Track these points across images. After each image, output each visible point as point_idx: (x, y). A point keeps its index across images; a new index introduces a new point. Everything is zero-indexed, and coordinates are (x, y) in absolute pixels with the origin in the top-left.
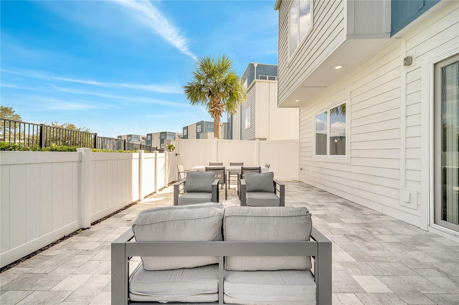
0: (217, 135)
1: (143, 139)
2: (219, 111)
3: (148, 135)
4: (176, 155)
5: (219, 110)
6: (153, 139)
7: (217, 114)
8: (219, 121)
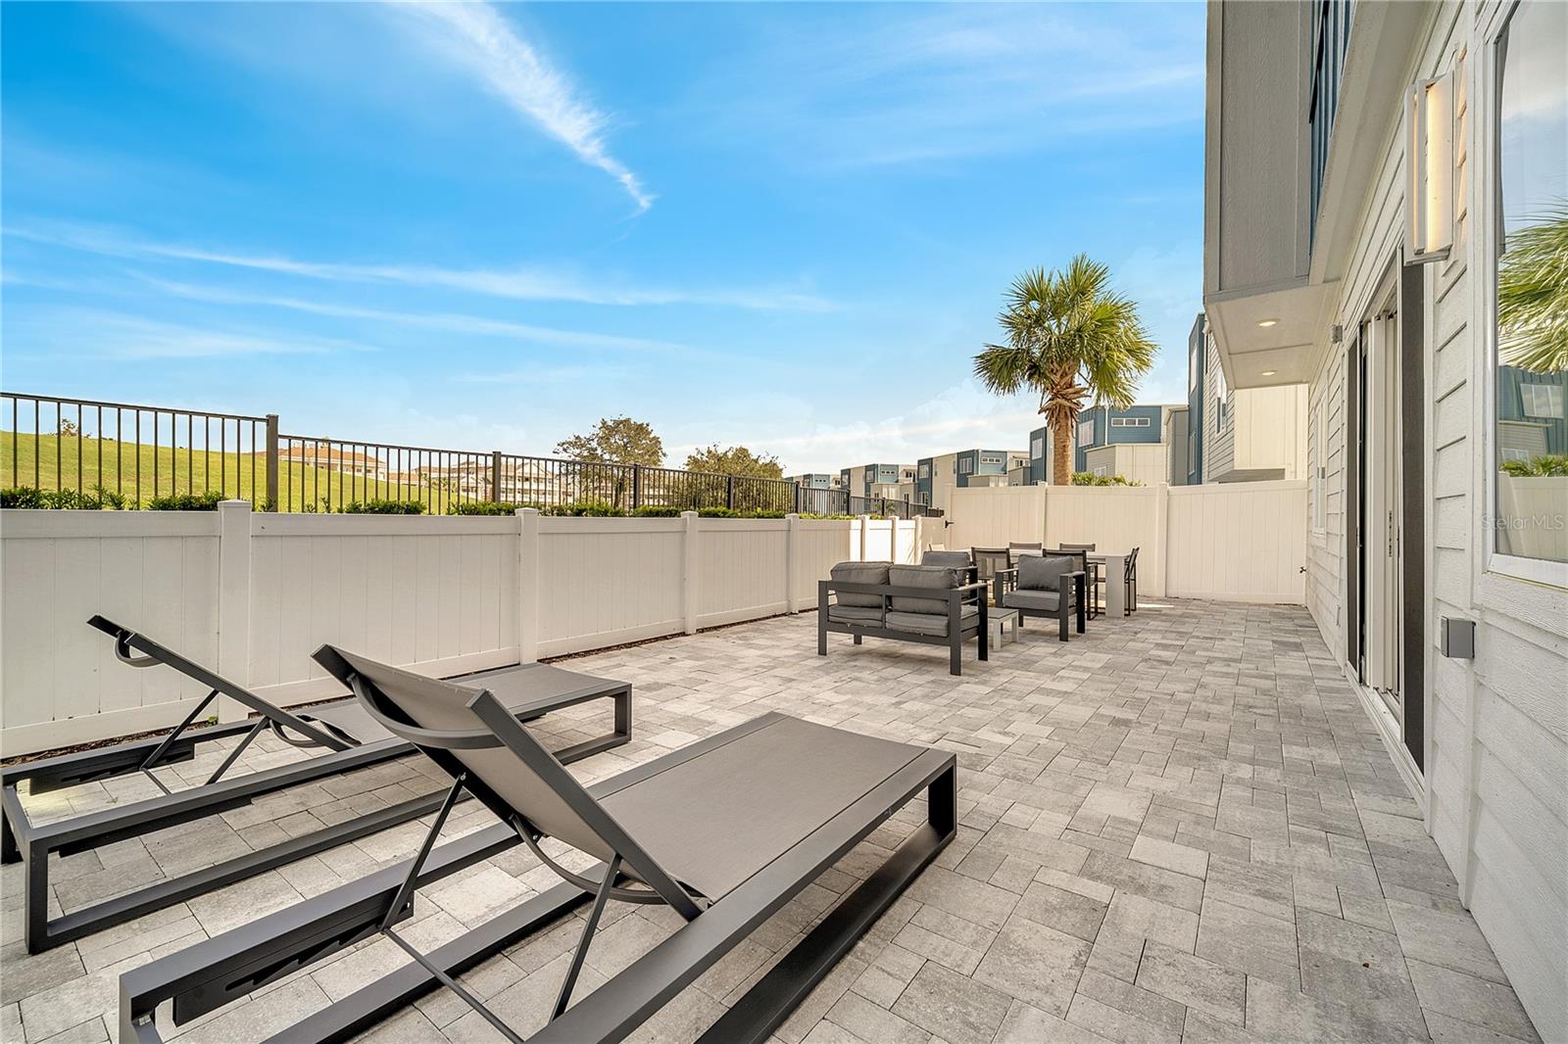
0: (1060, 471)
1: (907, 476)
2: (1067, 409)
3: (921, 463)
4: (947, 524)
5: (1068, 404)
6: (936, 474)
7: (1062, 415)
8: (1067, 436)
